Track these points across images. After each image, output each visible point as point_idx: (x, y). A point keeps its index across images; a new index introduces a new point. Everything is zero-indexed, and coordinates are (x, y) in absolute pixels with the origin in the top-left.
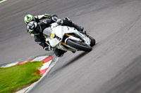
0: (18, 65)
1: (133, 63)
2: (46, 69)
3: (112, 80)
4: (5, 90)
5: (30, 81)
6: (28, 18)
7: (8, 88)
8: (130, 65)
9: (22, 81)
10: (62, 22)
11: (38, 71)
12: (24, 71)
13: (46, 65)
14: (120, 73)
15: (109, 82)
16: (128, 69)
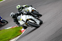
4: (6, 39)
6: (18, 7)
7: (8, 38)
9: (14, 35)
10: (26, 13)
12: (15, 31)
15: (52, 35)
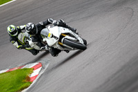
0: (8, 72)
1: (121, 70)
2: (37, 76)
3: (101, 86)
5: (21, 87)
8: (118, 72)
11: (29, 78)
13: (36, 72)
14: (109, 80)
16: (116, 76)
